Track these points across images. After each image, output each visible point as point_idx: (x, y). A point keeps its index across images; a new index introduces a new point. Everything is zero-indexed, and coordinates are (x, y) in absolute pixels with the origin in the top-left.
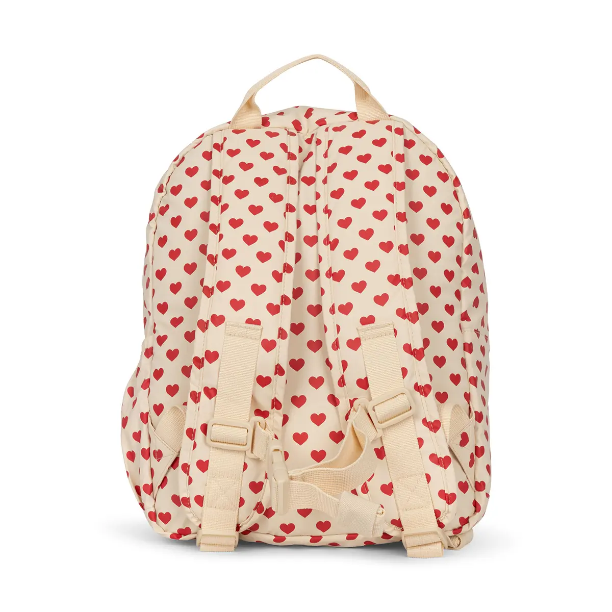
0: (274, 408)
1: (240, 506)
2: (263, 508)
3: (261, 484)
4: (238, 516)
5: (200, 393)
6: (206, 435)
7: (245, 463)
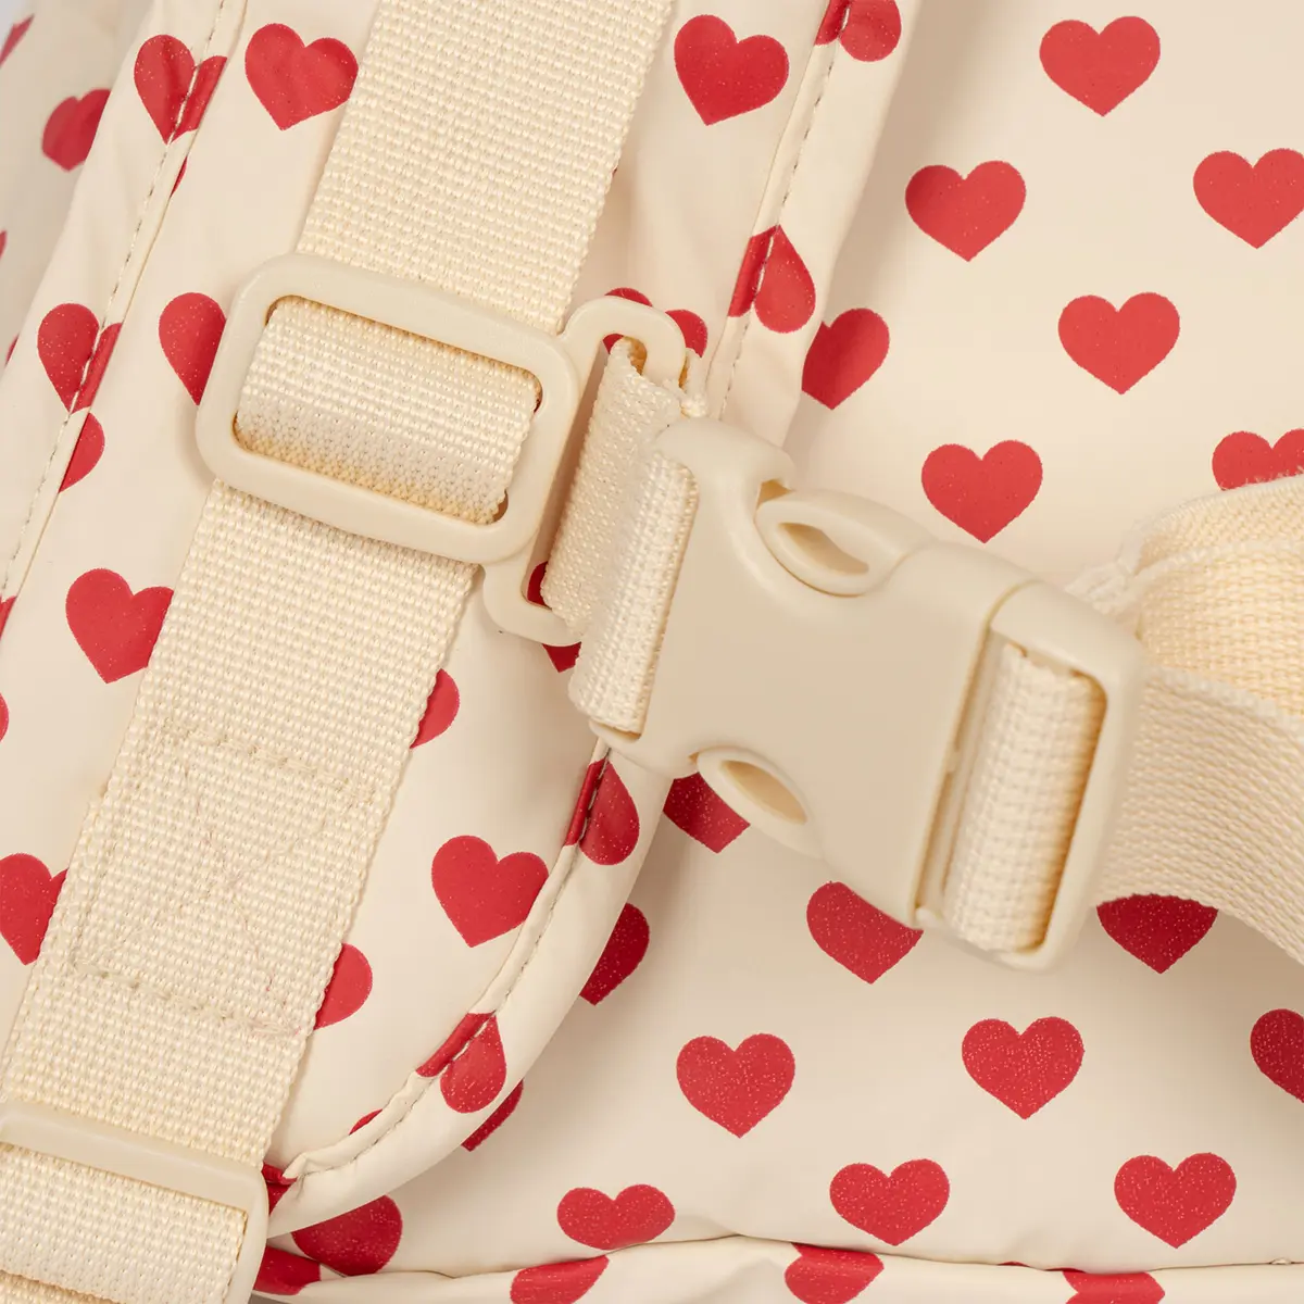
0: (752, 312)
1: (321, 1019)
2: (497, 1069)
3: (527, 876)
4: (294, 1088)
5: (213, 69)
6: (197, 397)
7: (441, 676)
